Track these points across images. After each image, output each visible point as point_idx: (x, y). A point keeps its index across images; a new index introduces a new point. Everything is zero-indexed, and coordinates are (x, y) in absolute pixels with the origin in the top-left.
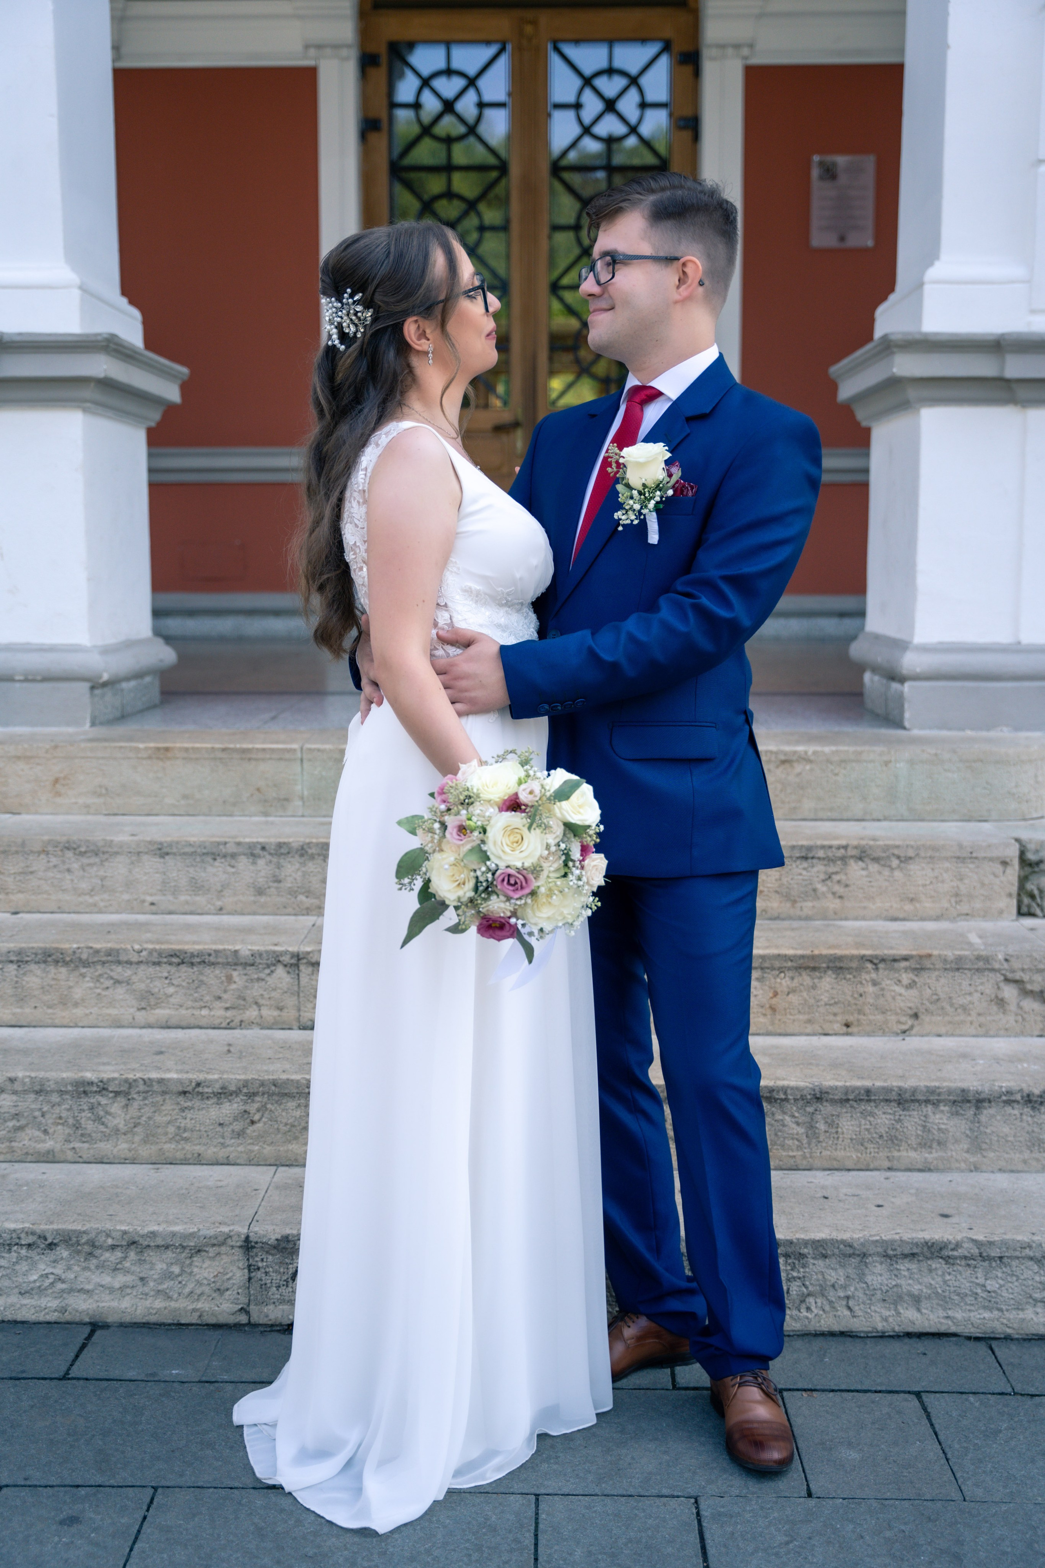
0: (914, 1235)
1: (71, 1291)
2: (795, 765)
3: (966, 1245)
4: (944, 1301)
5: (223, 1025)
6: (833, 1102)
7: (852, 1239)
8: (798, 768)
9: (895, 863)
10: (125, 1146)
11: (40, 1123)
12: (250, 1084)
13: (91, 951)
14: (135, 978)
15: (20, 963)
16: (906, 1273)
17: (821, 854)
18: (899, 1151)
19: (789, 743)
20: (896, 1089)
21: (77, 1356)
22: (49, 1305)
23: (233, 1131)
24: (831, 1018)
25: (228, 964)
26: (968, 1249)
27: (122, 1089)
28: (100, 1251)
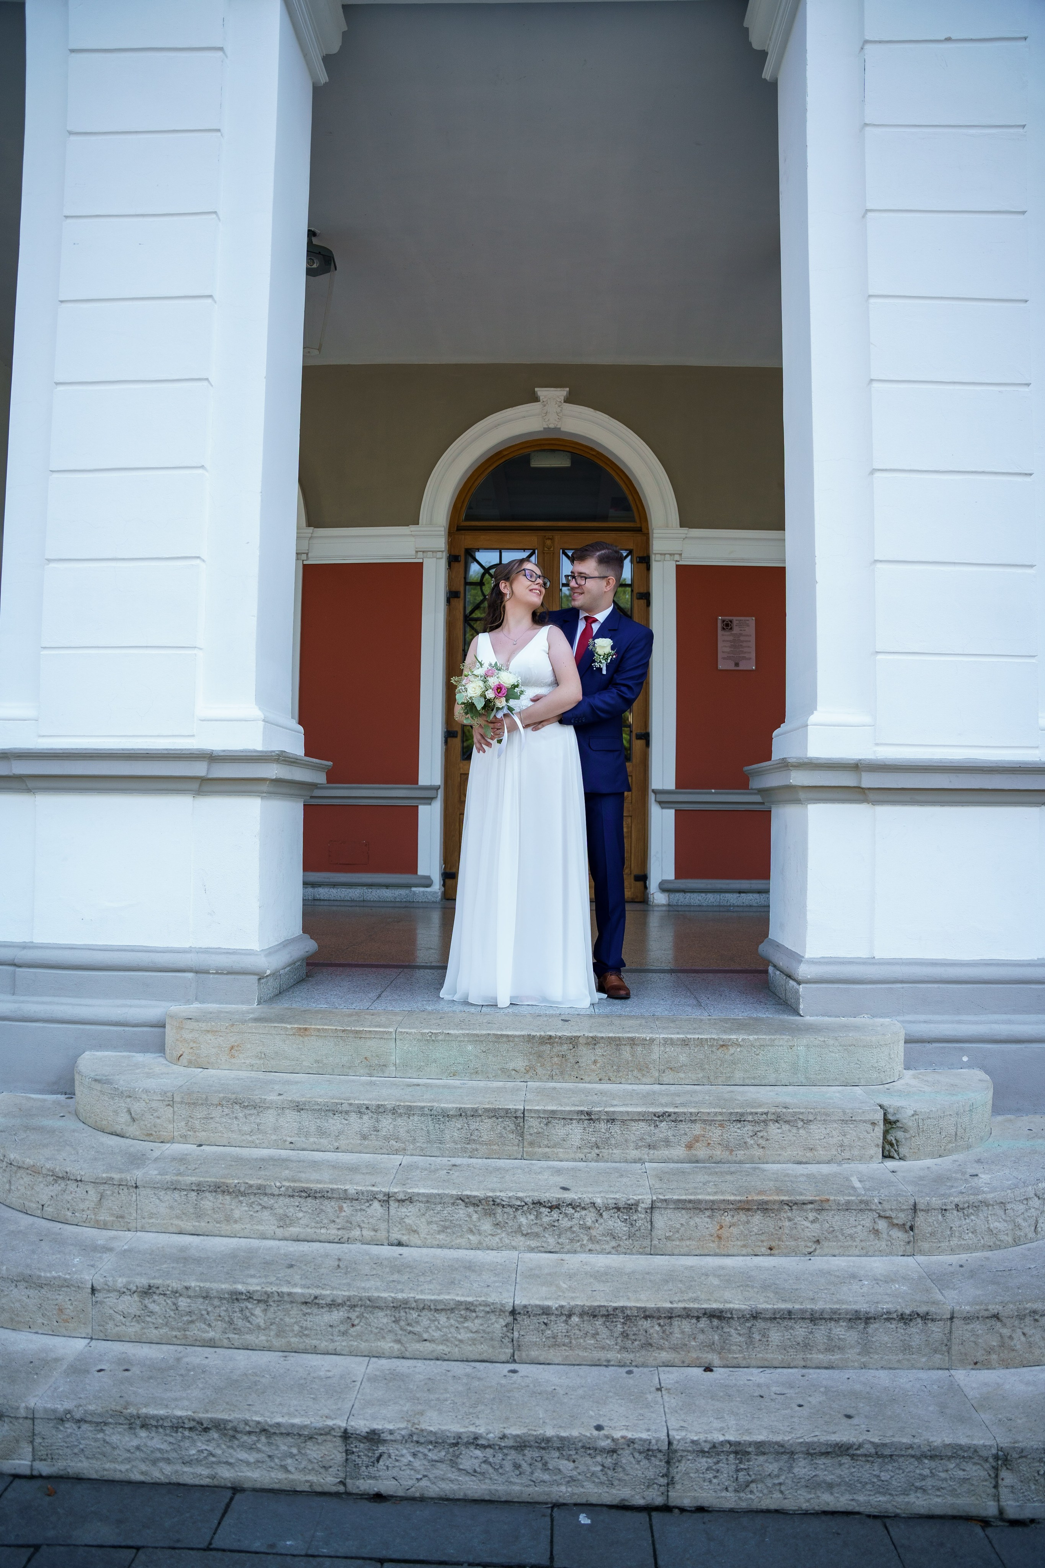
0: (828, 1438)
1: (220, 1462)
2: (730, 1048)
3: (866, 1446)
4: (850, 1487)
5: (336, 1240)
6: (765, 1319)
7: (784, 1441)
8: (732, 1050)
9: (800, 1124)
10: (264, 1338)
11: (205, 1319)
12: (352, 1299)
13: (247, 1186)
14: (276, 1206)
15: (199, 1191)
16: (823, 1467)
17: (750, 1118)
18: (811, 1354)
19: (725, 1032)
20: (809, 1310)
21: (219, 1523)
22: (203, 1473)
23: (340, 1331)
24: (760, 1243)
25: (340, 1198)
26: (869, 1449)
27: (263, 1298)
28: (240, 1435)
